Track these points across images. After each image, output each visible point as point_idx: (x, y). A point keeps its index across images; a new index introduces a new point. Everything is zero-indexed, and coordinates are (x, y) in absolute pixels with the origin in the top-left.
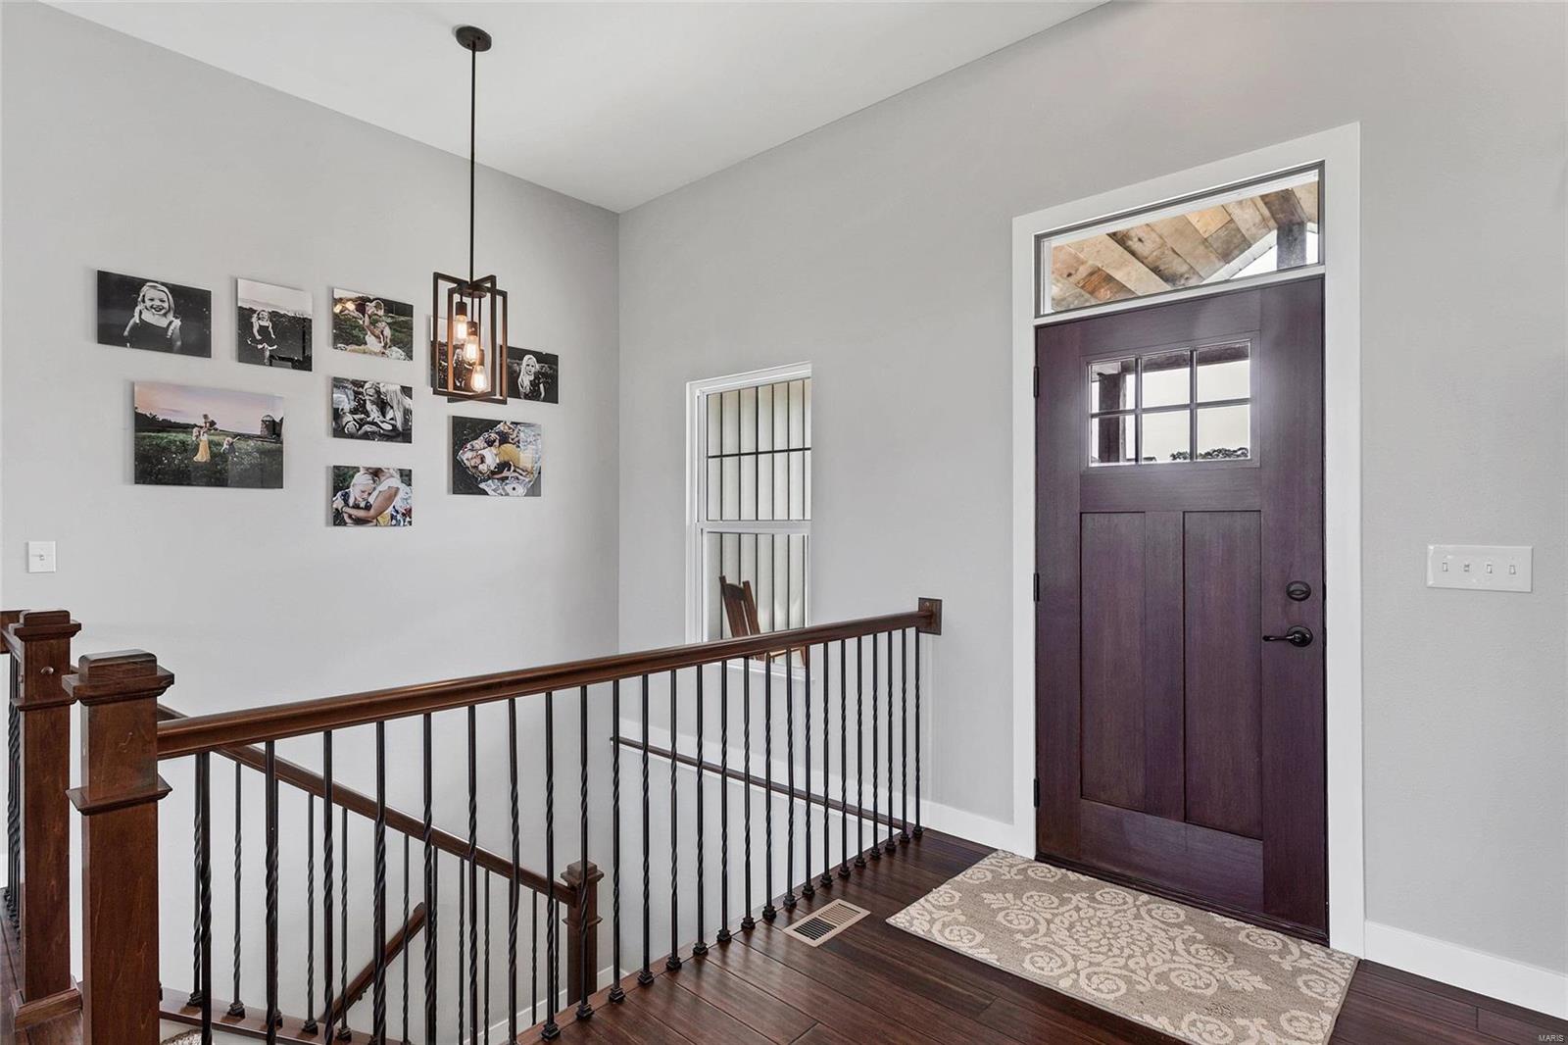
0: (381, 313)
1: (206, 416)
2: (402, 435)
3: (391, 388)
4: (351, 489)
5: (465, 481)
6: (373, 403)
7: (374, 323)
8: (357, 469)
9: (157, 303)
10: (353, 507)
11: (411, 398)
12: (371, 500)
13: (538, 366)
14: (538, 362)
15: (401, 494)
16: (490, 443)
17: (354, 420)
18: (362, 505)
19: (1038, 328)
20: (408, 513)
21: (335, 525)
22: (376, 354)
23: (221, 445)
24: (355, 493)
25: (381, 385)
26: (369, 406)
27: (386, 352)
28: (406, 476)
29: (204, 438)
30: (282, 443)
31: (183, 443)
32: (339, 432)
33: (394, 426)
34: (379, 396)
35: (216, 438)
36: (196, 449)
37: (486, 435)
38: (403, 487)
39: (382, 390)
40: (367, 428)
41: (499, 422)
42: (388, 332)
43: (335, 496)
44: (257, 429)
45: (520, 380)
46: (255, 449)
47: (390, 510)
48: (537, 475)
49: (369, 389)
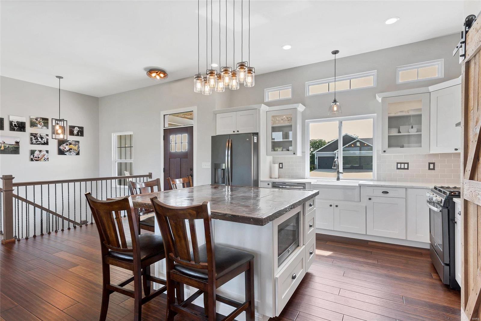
0: (41, 120)
1: (3, 141)
2: (46, 143)
3: (44, 135)
5: (61, 152)
6: (39, 138)
7: (39, 122)
8: (36, 150)
10: (35, 158)
11: (48, 136)
12: (39, 156)
13: (78, 129)
16: (67, 145)
17: (35, 141)
18: (37, 157)
19: (164, 129)
20: (48, 159)
21: (31, 161)
22: (40, 128)
23: (6, 146)
24: (35, 155)
26: (38, 138)
27: (43, 128)
29: (3, 145)
30: (19, 146)
32: (32, 143)
33: (44, 142)
35: (5, 145)
36: (1, 147)
37: (66, 143)
38: (46, 154)
39: (42, 135)
40: (38, 142)
41: (69, 141)
42: (43, 124)
43: (31, 156)
44: (14, 143)
45: (74, 132)
46: (14, 147)
47: (44, 158)
48: (78, 151)
49: (38, 135)
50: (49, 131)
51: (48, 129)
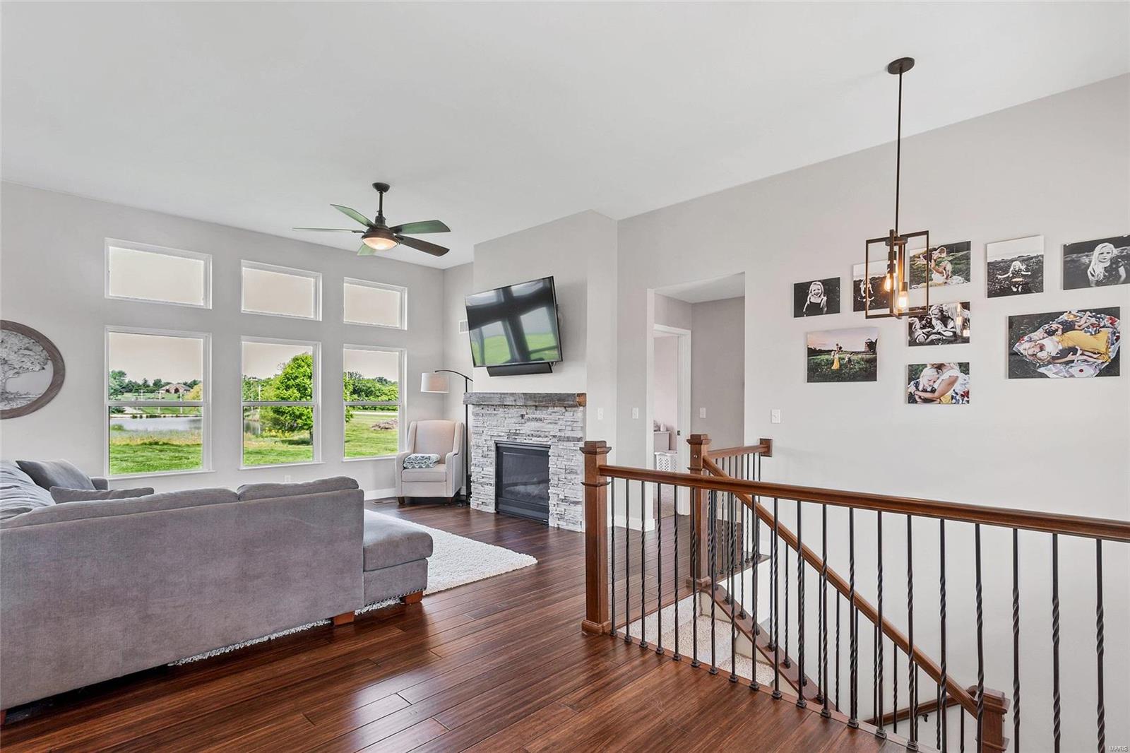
0: (944, 255)
1: (837, 345)
2: (962, 338)
3: (953, 308)
4: (921, 379)
5: (1020, 367)
6: (937, 319)
7: (938, 264)
8: (925, 366)
9: (817, 291)
10: (922, 391)
11: (969, 309)
12: (936, 386)
13: (1116, 251)
14: (1116, 247)
15: (960, 381)
16: (1051, 333)
17: (923, 333)
18: (929, 389)
20: (966, 394)
21: (909, 403)
22: (939, 285)
23: (844, 359)
24: (923, 382)
25: (943, 306)
26: (934, 322)
27: (948, 281)
28: (964, 368)
29: (837, 356)
30: (876, 354)
31: (827, 360)
32: (913, 343)
33: (955, 333)
34: (942, 314)
35: (842, 356)
36: (833, 363)
37: (1047, 326)
38: (962, 376)
39: (945, 309)
40: (933, 337)
41: (1062, 313)
42: (949, 267)
43: (909, 384)
44: (863, 348)
45: (1090, 269)
46: (862, 359)
47: (951, 392)
48: (1113, 355)
49: (934, 312)
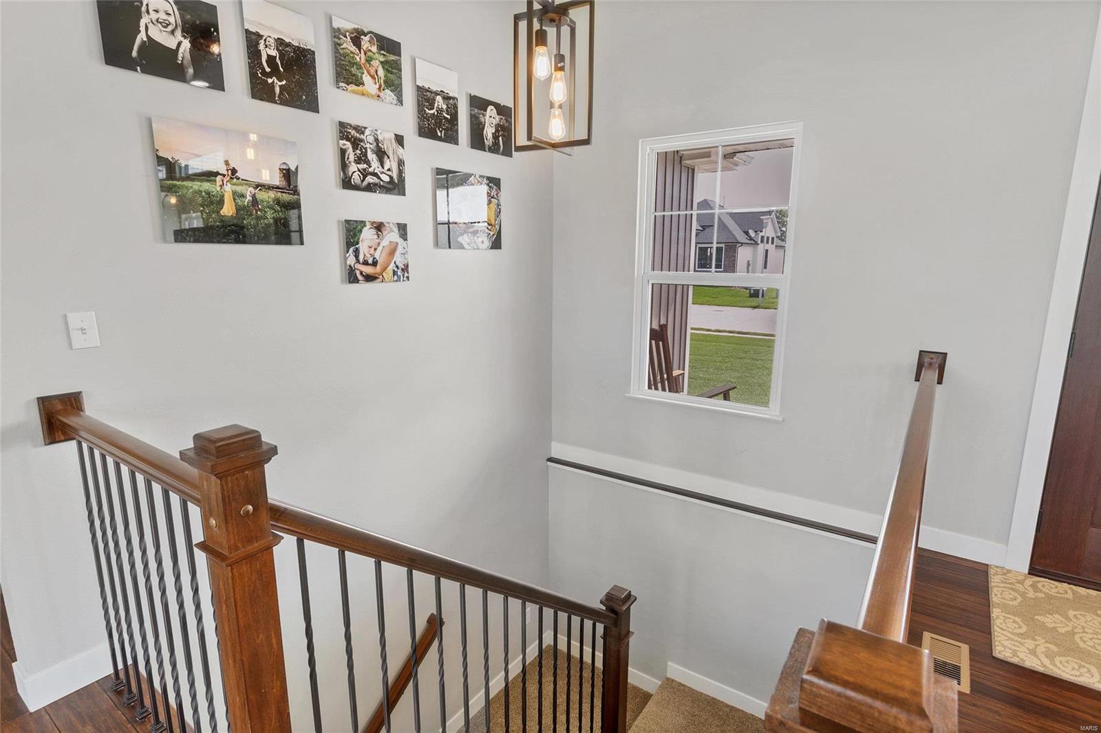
0: (374, 49)
1: (227, 163)
2: (396, 187)
3: (387, 138)
4: (360, 245)
6: (373, 151)
7: (369, 60)
8: (363, 223)
9: (162, 16)
10: (363, 264)
11: (403, 148)
12: (377, 256)
13: (498, 118)
14: (498, 114)
15: (400, 250)
17: (359, 170)
18: (370, 261)
20: (406, 269)
21: (350, 282)
22: (372, 96)
23: (244, 196)
24: (363, 248)
25: (378, 133)
26: (370, 155)
27: (381, 95)
28: (403, 229)
29: (228, 188)
30: (299, 195)
31: (208, 193)
32: (347, 183)
33: (391, 177)
34: (378, 144)
35: (239, 189)
36: (221, 202)
38: (401, 242)
39: (380, 138)
40: (370, 179)
41: (471, 175)
42: (381, 72)
43: (348, 252)
44: (275, 179)
45: (485, 132)
46: (278, 202)
47: (392, 267)
48: (497, 227)
49: (368, 137)
50: (404, 118)
51: (402, 105)
